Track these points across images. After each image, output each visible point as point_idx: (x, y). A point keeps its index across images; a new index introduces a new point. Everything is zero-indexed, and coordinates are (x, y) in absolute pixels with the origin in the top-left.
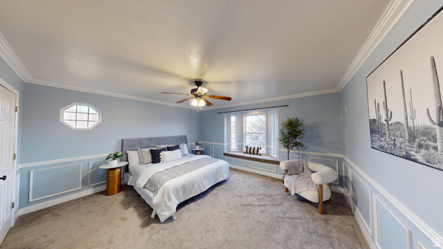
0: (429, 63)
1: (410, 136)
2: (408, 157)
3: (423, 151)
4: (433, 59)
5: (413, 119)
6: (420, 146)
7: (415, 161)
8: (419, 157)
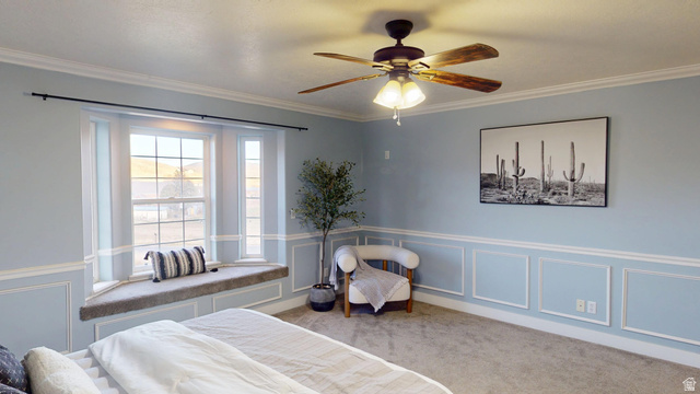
0: (570, 145)
1: (544, 188)
2: (540, 203)
3: (556, 197)
4: (573, 144)
5: (550, 176)
6: (554, 194)
7: (548, 204)
8: (551, 201)
